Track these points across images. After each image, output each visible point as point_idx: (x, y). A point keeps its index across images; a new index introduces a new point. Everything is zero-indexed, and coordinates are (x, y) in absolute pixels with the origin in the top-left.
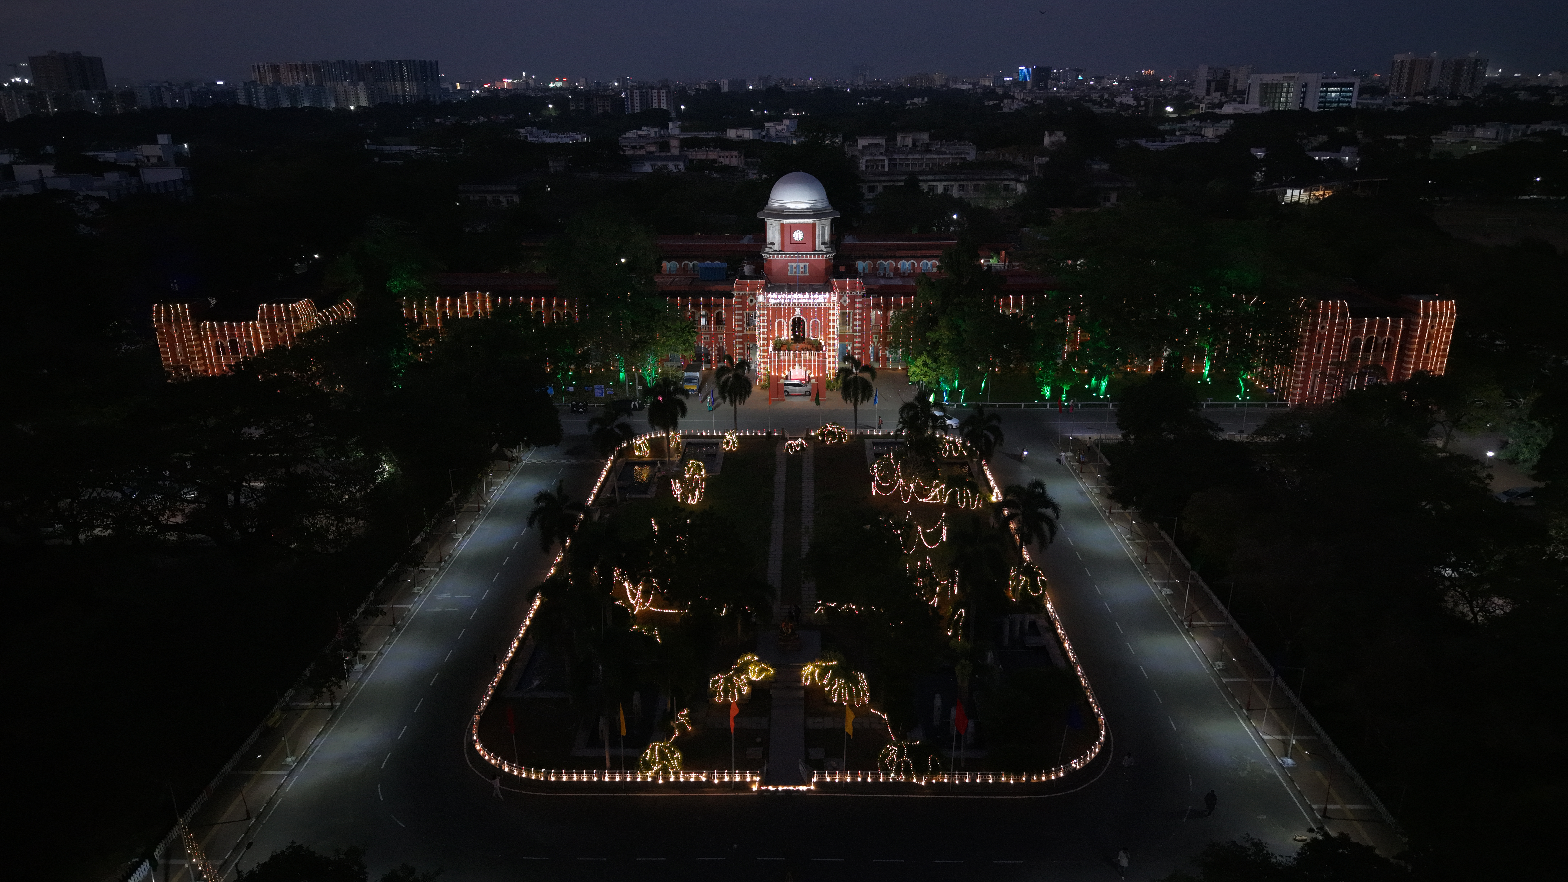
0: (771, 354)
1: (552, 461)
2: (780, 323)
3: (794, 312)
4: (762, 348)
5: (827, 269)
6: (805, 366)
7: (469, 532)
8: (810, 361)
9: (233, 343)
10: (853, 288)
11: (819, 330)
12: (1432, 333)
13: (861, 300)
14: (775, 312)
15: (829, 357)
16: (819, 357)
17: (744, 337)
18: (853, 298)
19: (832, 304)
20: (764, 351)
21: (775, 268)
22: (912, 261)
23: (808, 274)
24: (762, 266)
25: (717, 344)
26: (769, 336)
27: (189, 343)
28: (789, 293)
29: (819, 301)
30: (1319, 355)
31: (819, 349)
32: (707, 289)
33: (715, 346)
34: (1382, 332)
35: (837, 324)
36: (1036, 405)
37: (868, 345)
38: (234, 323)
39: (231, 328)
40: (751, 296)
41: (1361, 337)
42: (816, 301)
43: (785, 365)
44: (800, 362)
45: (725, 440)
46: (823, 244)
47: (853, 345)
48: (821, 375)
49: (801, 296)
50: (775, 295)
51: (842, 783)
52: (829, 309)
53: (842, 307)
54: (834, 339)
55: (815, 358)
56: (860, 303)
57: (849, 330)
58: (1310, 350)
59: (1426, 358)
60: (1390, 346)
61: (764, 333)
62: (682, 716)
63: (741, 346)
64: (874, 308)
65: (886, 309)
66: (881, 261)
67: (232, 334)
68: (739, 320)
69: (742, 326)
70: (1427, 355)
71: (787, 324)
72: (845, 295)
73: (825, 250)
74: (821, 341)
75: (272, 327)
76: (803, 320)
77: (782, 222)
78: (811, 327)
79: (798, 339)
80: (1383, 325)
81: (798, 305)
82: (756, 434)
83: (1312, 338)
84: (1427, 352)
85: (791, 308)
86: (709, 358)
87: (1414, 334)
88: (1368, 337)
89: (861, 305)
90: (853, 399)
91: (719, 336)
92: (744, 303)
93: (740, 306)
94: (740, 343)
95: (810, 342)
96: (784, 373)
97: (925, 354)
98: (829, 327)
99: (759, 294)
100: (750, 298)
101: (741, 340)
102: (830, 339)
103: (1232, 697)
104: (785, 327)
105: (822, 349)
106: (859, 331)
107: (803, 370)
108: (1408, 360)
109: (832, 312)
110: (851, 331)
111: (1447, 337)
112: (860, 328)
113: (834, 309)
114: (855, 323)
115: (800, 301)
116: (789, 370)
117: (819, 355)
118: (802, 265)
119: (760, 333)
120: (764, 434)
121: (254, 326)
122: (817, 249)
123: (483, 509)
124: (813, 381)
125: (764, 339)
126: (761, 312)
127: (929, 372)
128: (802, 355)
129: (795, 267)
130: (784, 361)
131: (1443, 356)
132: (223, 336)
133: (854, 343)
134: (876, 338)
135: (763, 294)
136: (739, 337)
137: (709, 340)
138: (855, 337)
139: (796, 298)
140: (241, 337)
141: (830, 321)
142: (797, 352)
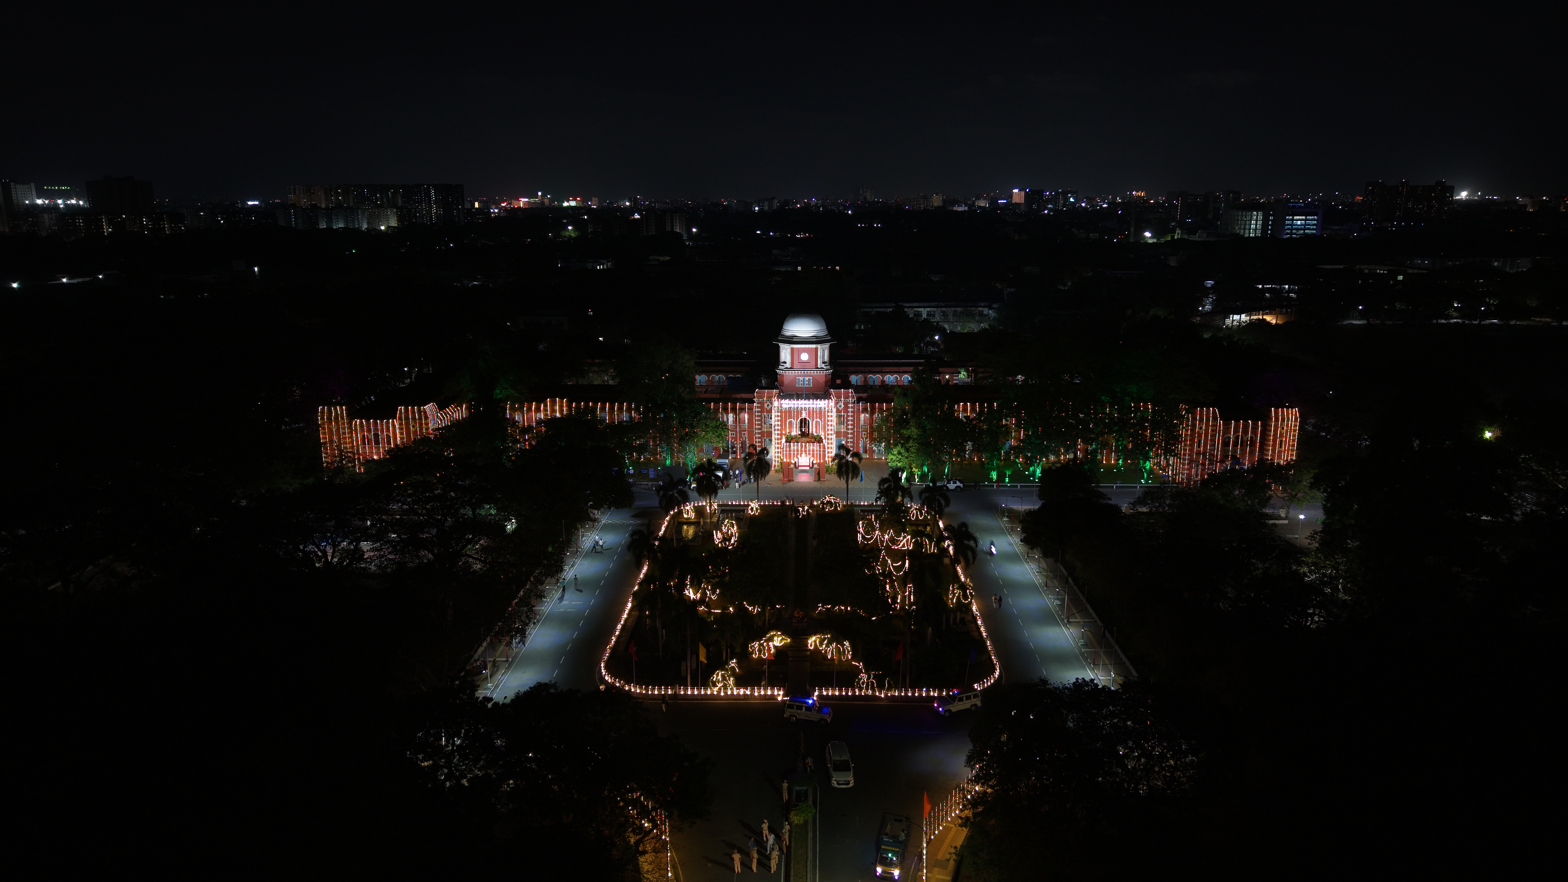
0: (784, 445)
1: (624, 522)
2: (790, 423)
3: (801, 413)
4: (776, 441)
5: (826, 382)
6: (809, 454)
7: (573, 566)
8: (813, 451)
9: (376, 435)
10: (847, 397)
11: (821, 428)
12: (1283, 433)
13: (852, 405)
14: (786, 414)
15: (828, 448)
16: (820, 448)
17: (762, 433)
18: (846, 404)
19: (830, 408)
20: (778, 443)
21: (786, 381)
22: (896, 375)
23: (812, 386)
24: (776, 380)
25: (741, 439)
26: (782, 432)
27: (344, 436)
28: (798, 399)
29: (820, 406)
30: (1199, 449)
31: (821, 442)
32: (733, 396)
33: (740, 440)
34: (1245, 432)
35: (834, 423)
36: (987, 486)
37: (858, 440)
38: (378, 421)
39: (376, 424)
40: (768, 402)
41: (1230, 436)
42: (818, 406)
43: (794, 454)
44: (805, 451)
45: (750, 507)
46: (824, 363)
47: (847, 440)
48: (822, 461)
49: (806, 402)
50: (787, 401)
51: (833, 696)
52: (828, 412)
53: (838, 411)
54: (831, 434)
55: (817, 448)
56: (852, 408)
57: (844, 428)
58: (1192, 445)
59: (1280, 452)
60: (1253, 443)
61: (778, 430)
62: (732, 663)
63: (760, 440)
64: (863, 412)
65: (872, 413)
66: (871, 375)
67: (376, 429)
68: (758, 420)
69: (761, 425)
70: (1281, 449)
71: (796, 423)
72: (840, 402)
73: (825, 367)
74: (821, 436)
75: (407, 424)
76: (808, 420)
77: (792, 347)
78: (814, 426)
79: (804, 435)
80: (1246, 427)
81: (804, 409)
82: (773, 503)
83: (1192, 435)
84: (1281, 447)
85: (799, 411)
86: (734, 449)
87: (1269, 433)
88: (1236, 435)
89: (852, 410)
90: (845, 477)
91: (743, 433)
92: (762, 407)
93: (760, 410)
94: (759, 438)
95: (813, 437)
96: (794, 460)
97: (900, 445)
98: (828, 425)
99: (775, 400)
100: (767, 404)
101: (760, 436)
102: (828, 435)
103: (1086, 659)
104: (795, 426)
105: (822, 442)
106: (851, 429)
107: (808, 458)
108: (1267, 453)
109: (830, 414)
110: (845, 429)
111: (1294, 436)
112: (852, 427)
113: (832, 412)
114: (848, 423)
115: (805, 406)
116: (797, 458)
117: (820, 446)
118: (807, 378)
119: (775, 430)
120: (779, 504)
121: (393, 422)
122: (819, 367)
123: (579, 552)
124: (816, 466)
125: (778, 434)
126: (776, 414)
127: (903, 459)
128: (807, 446)
129: (802, 381)
130: (794, 451)
131: (1293, 450)
132: (369, 431)
133: (848, 438)
134: (864, 434)
135: (778, 401)
136: (759, 433)
137: (735, 436)
138: (848, 433)
139: (802, 403)
140: (382, 431)
141: (828, 421)
142: (803, 444)
